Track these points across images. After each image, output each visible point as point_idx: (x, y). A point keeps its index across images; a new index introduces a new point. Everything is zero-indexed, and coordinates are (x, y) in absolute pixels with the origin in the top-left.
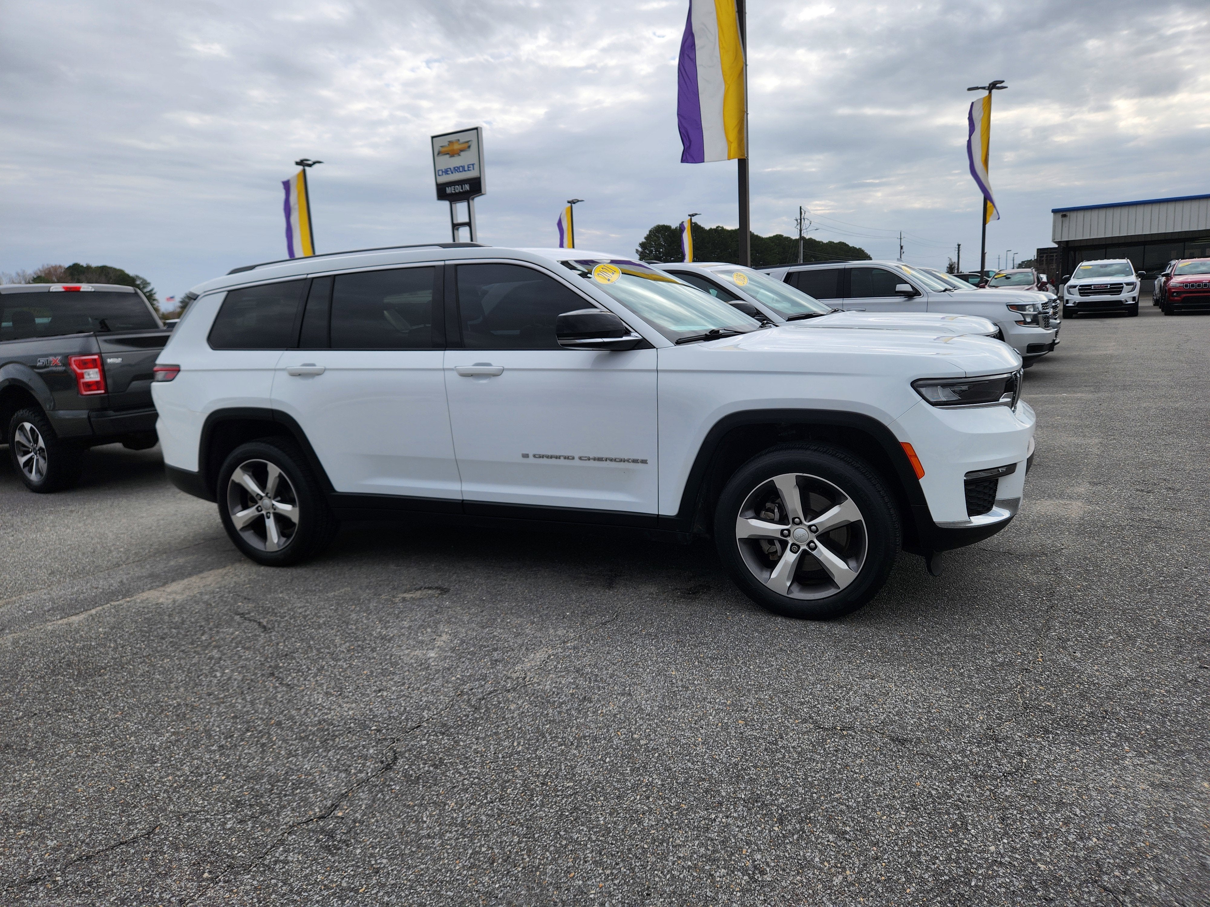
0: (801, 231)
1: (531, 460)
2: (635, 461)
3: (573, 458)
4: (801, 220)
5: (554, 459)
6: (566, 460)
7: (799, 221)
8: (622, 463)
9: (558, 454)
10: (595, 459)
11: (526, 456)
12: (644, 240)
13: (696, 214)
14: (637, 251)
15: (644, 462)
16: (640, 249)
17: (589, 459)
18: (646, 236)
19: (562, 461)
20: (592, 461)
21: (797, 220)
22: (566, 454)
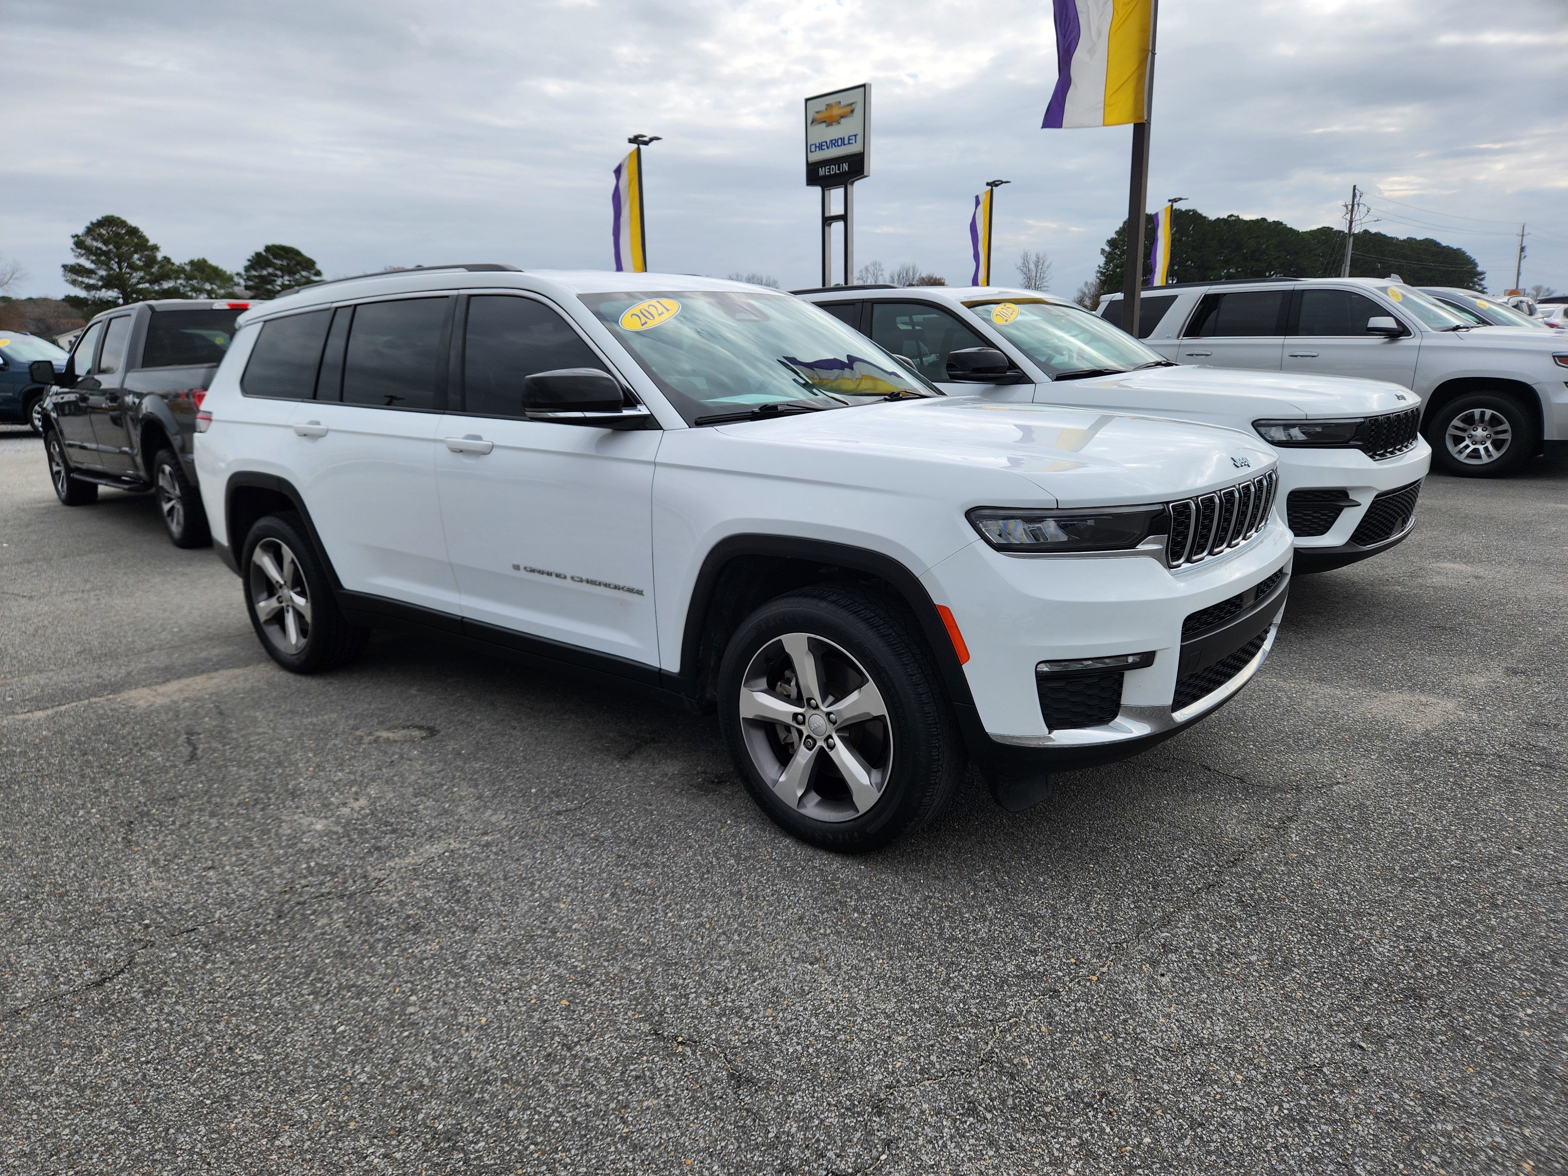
0: (1351, 222)
1: (523, 574)
2: (630, 590)
3: (565, 577)
4: (1353, 206)
5: (545, 576)
6: (558, 579)
7: (1350, 207)
8: (617, 591)
9: (550, 570)
10: (588, 582)
11: (517, 567)
12: (1114, 236)
13: (1180, 199)
14: (1103, 251)
15: (640, 593)
16: (1107, 249)
17: (581, 581)
18: (1117, 229)
19: (553, 580)
20: (584, 584)
21: (1346, 206)
22: (559, 571)
